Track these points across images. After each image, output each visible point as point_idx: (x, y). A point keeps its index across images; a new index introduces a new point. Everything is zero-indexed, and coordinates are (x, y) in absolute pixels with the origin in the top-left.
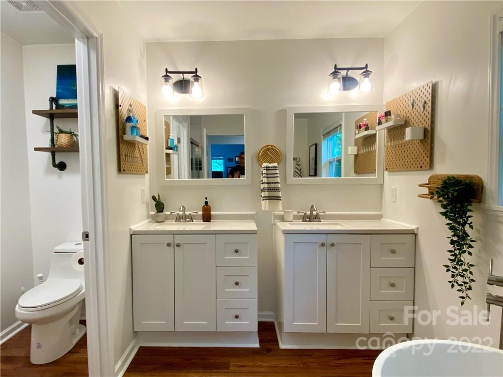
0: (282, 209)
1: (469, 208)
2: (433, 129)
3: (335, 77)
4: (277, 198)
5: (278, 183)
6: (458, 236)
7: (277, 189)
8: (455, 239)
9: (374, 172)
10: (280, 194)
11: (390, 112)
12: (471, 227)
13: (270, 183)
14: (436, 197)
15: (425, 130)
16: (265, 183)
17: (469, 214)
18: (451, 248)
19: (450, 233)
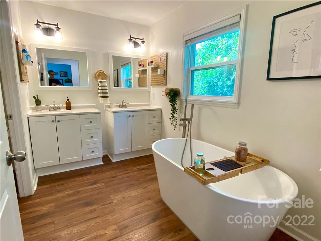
0: (109, 102)
1: (176, 99)
2: (167, 70)
3: (130, 41)
4: (107, 97)
5: (107, 90)
6: (173, 108)
7: (106, 93)
8: (173, 109)
9: (146, 86)
10: (108, 95)
11: (152, 61)
12: (177, 105)
13: (103, 90)
14: (167, 96)
15: (164, 70)
16: (100, 89)
17: (176, 101)
18: (171, 112)
19: (171, 107)
